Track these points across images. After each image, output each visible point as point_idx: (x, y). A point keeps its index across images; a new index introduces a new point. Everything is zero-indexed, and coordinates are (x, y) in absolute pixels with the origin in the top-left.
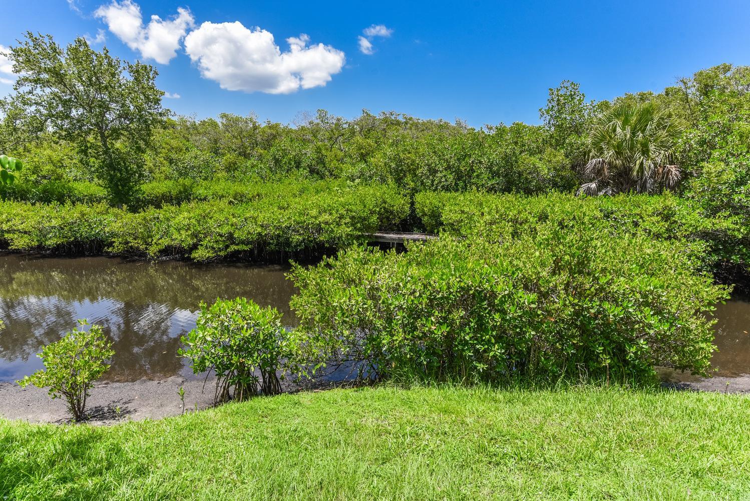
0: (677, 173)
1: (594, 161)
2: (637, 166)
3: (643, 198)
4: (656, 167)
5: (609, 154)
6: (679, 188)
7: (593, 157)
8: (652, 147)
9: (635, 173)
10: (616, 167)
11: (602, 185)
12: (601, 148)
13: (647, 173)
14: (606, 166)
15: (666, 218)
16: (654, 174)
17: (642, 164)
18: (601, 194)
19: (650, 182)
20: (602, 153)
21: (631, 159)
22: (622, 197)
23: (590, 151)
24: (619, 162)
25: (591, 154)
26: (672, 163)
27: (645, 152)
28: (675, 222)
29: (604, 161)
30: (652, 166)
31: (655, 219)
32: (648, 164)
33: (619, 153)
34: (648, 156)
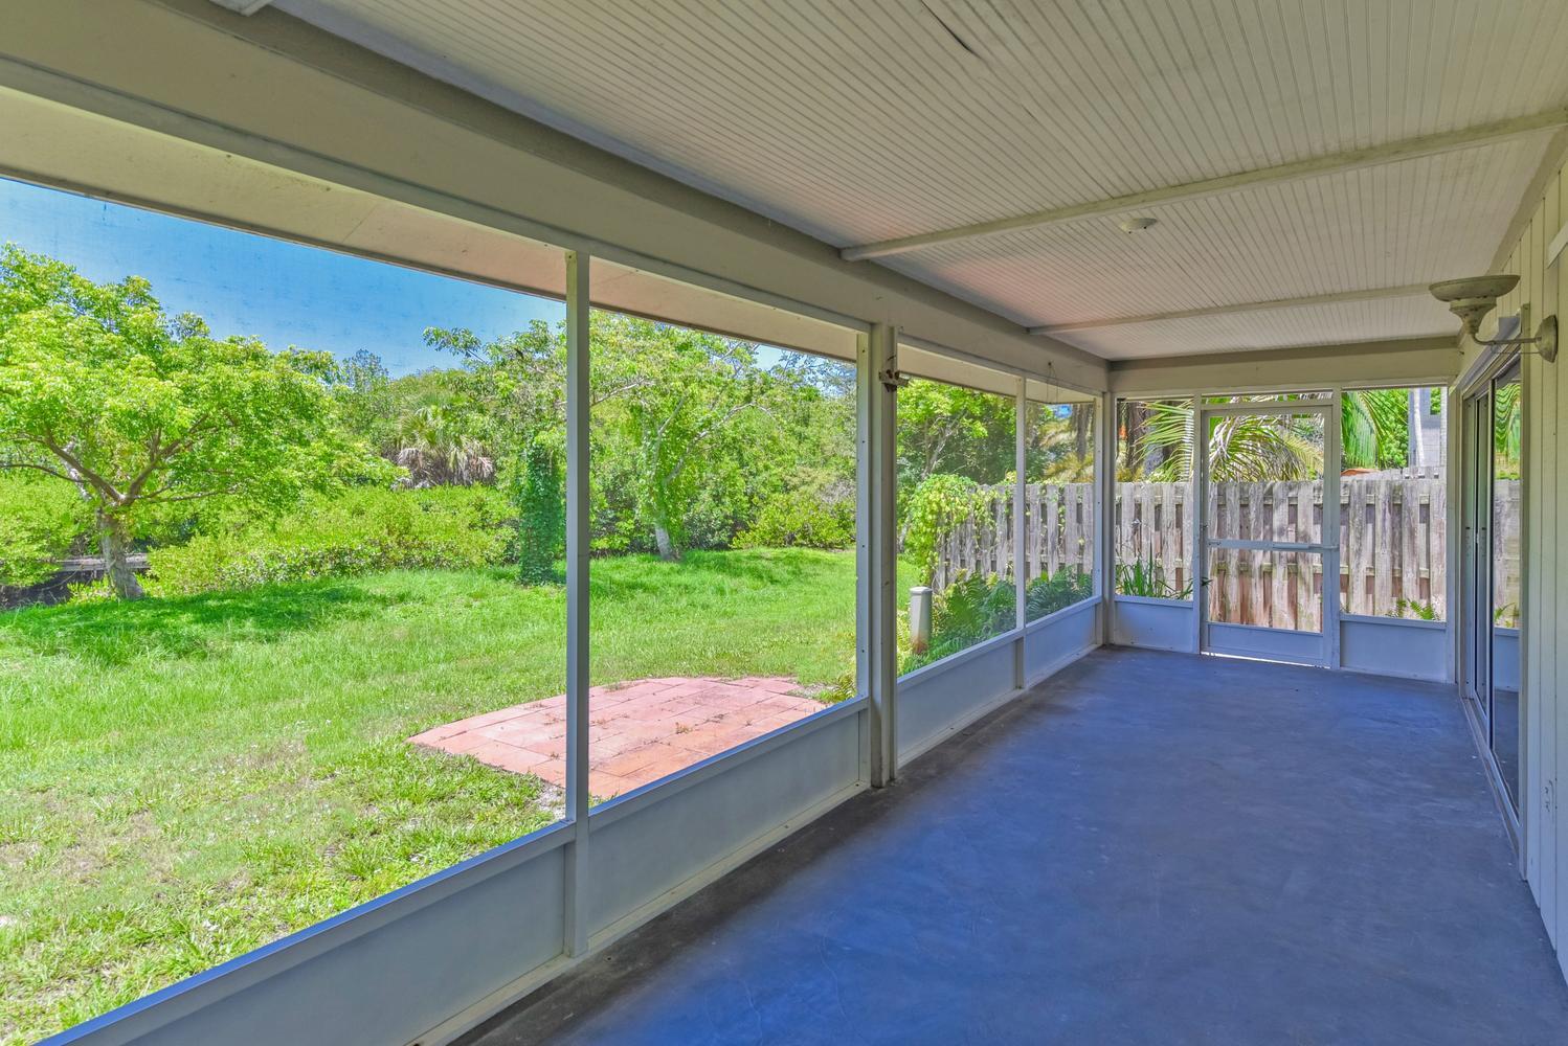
0: (490, 466)
1: (407, 450)
2: (452, 459)
3: (458, 489)
4: (469, 459)
5: (422, 443)
6: (490, 481)
7: (405, 446)
8: (463, 439)
9: (451, 465)
10: (431, 457)
11: (419, 476)
12: (413, 436)
13: (462, 465)
14: (421, 457)
15: (480, 508)
16: (468, 465)
17: (456, 455)
18: (419, 486)
19: (465, 473)
20: (415, 441)
21: (446, 449)
22: (439, 489)
23: (401, 439)
24: (433, 452)
25: (403, 442)
26: (484, 455)
27: (458, 443)
28: (487, 512)
29: (417, 451)
30: (466, 458)
31: (469, 510)
32: (462, 456)
33: (432, 443)
34: (461, 447)
